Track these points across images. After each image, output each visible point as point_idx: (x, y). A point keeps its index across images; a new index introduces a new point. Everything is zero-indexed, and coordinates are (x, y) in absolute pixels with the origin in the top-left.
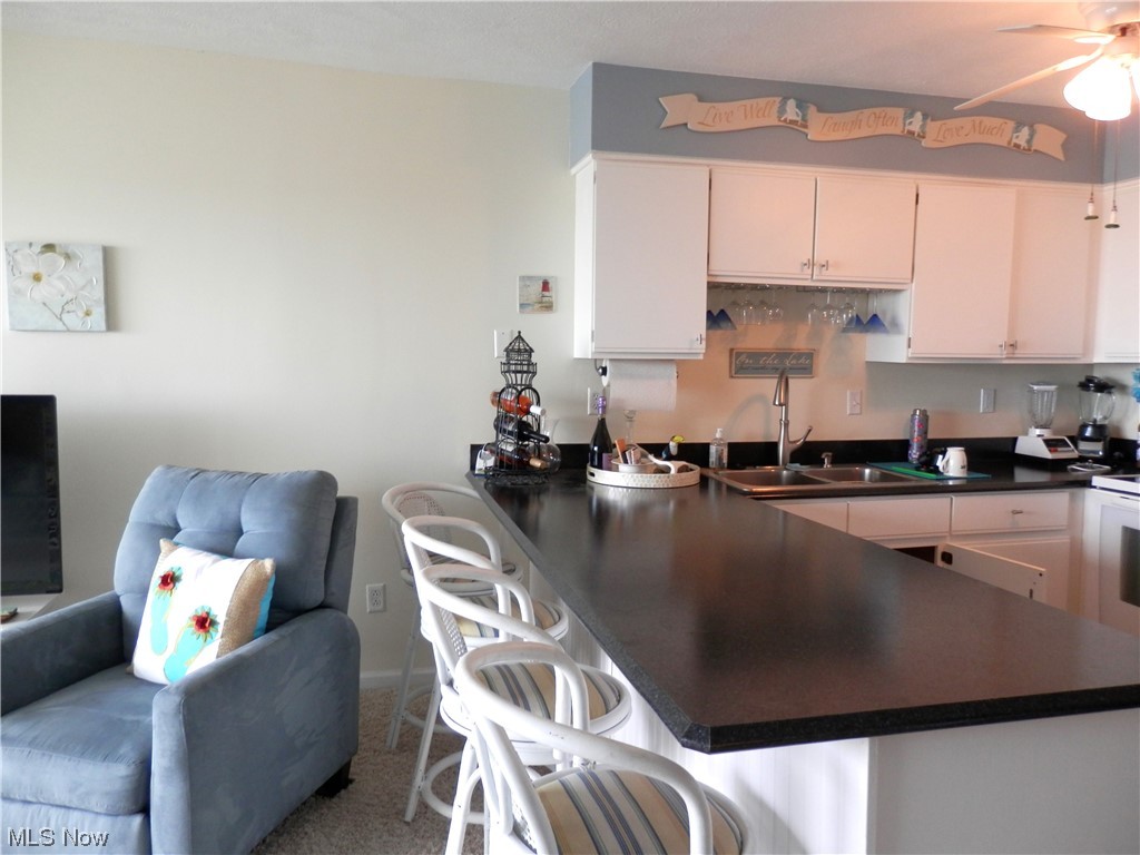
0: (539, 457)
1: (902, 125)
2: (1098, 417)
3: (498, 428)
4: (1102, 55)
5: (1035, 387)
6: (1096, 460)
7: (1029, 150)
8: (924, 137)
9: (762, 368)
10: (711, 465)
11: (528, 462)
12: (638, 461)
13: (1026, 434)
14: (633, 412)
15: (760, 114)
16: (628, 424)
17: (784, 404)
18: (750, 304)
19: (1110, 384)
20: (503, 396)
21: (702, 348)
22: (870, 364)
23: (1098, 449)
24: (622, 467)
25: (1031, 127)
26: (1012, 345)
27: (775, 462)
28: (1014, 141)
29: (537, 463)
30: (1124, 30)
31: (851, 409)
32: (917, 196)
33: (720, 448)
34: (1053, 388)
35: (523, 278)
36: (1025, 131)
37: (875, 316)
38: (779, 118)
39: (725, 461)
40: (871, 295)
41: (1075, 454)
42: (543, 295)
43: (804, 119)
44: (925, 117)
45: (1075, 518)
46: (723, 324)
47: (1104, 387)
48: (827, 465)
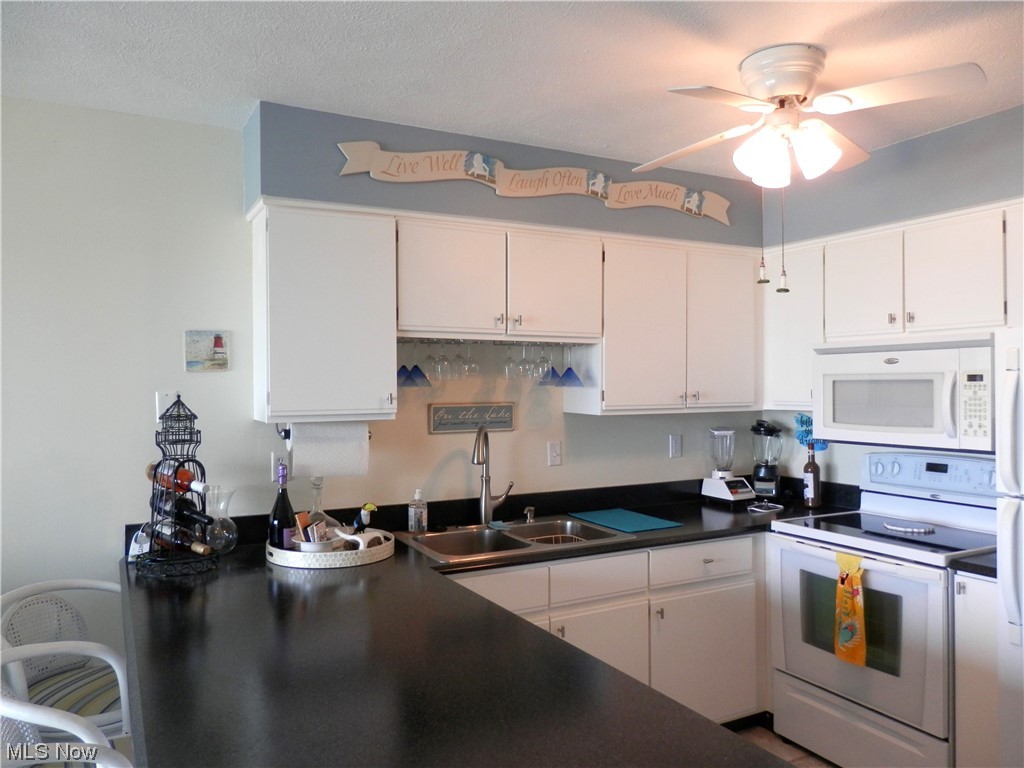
0: (203, 541)
1: (586, 185)
2: (769, 457)
3: (155, 507)
4: (764, 125)
5: (716, 433)
6: (771, 500)
7: (700, 214)
8: (606, 198)
9: (462, 423)
10: (410, 529)
11: (189, 547)
12: (321, 538)
13: (710, 476)
14: (321, 479)
15: (447, 167)
16: (315, 492)
17: (485, 462)
18: (444, 358)
19: (778, 428)
20: (160, 470)
21: (392, 408)
22: (567, 415)
23: (771, 487)
24: (304, 546)
25: (700, 193)
26: (695, 396)
27: (477, 521)
28: (686, 205)
29: (199, 549)
30: (782, 103)
31: (551, 461)
32: (604, 253)
33: (419, 510)
34: (731, 432)
35: (190, 333)
36: (695, 196)
37: (570, 369)
38: (466, 171)
39: (425, 524)
40: (565, 349)
41: (753, 495)
42: (216, 351)
43: (491, 173)
44: (607, 178)
45: (758, 561)
46: (418, 381)
47: (773, 430)
48: (530, 521)
